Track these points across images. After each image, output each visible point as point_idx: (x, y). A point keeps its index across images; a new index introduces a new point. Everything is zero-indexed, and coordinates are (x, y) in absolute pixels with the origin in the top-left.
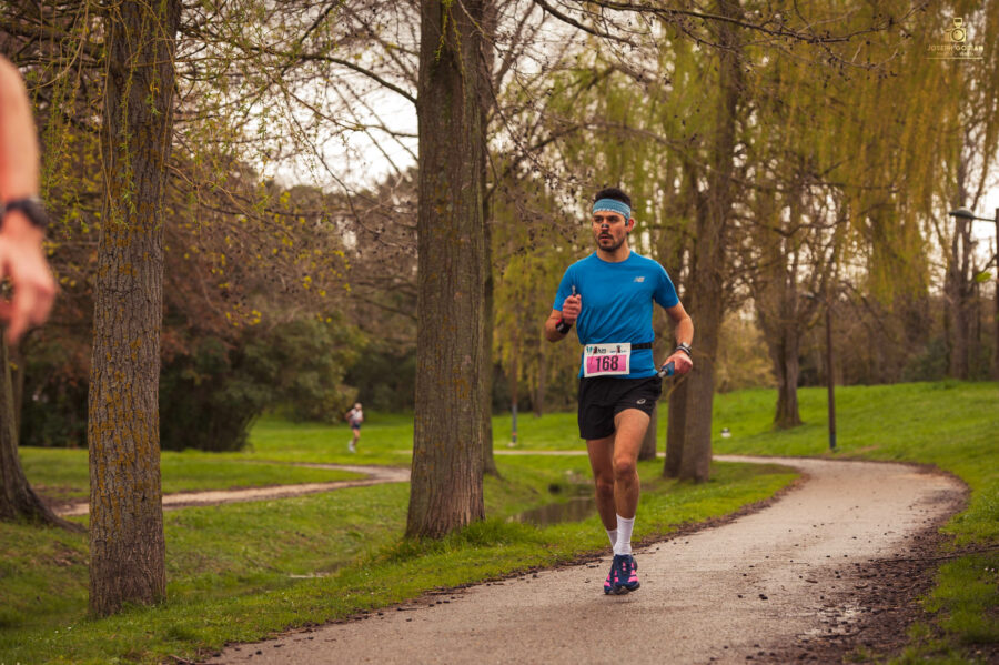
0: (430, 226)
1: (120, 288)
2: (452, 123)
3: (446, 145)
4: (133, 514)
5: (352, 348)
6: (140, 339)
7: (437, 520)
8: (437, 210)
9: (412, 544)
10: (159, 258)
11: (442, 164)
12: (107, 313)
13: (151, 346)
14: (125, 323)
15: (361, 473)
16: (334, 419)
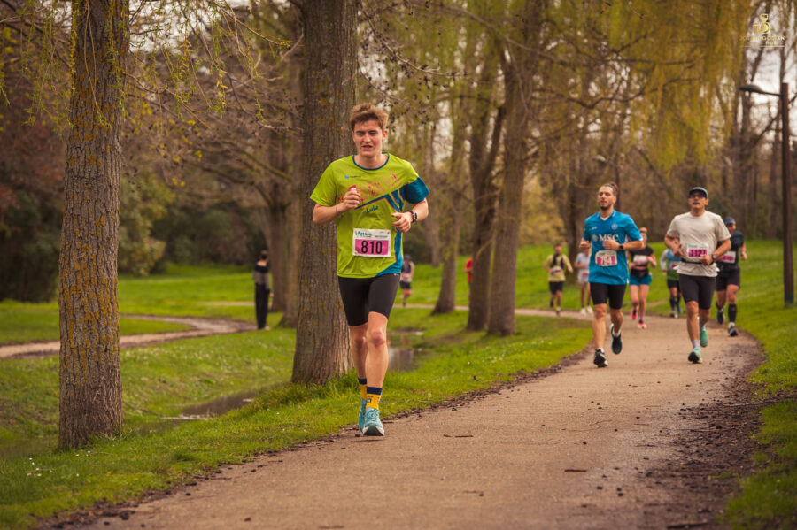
0: (315, 116)
1: (87, 176)
2: (334, 27)
3: (327, 47)
4: (98, 363)
5: (159, 203)
6: (104, 218)
7: (320, 369)
8: (321, 102)
9: (300, 389)
10: (118, 150)
11: (325, 63)
12: (76, 196)
13: (112, 224)
14: (92, 204)
15: (182, 324)
16: (142, 271)
